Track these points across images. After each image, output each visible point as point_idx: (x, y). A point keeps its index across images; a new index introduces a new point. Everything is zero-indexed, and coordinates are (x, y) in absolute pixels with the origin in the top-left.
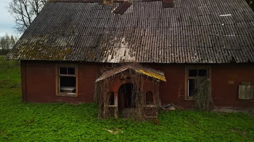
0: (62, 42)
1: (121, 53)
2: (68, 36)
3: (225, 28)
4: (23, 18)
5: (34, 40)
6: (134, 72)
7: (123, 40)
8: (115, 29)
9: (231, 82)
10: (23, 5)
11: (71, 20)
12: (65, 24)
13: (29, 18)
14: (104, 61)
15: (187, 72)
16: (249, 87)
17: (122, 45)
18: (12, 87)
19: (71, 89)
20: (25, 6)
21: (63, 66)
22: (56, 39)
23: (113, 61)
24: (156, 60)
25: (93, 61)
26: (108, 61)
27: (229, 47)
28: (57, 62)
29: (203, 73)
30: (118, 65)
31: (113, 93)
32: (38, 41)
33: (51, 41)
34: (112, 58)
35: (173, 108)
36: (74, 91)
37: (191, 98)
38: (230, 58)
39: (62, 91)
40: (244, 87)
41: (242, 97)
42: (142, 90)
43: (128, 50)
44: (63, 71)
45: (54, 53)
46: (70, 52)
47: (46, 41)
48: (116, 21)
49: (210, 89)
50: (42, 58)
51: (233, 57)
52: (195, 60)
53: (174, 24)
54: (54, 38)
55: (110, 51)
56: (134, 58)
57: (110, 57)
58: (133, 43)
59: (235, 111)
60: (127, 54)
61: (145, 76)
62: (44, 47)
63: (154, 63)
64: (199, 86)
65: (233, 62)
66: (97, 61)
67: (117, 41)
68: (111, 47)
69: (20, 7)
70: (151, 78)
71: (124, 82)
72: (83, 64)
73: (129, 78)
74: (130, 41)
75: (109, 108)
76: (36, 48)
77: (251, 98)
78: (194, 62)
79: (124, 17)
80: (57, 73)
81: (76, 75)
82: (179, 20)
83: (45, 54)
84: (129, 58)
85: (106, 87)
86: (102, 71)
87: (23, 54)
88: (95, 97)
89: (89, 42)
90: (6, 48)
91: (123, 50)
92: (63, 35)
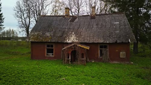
0: (48, 34)
1: (72, 39)
2: (50, 32)
3: (115, 29)
4: (22, 20)
5: (36, 33)
6: (76, 46)
7: (73, 33)
8: (70, 29)
9: (117, 51)
10: (22, 13)
11: (51, 25)
12: (49, 27)
13: (25, 20)
14: (65, 42)
15: (99, 46)
16: (124, 52)
17: (73, 35)
18: (22, 55)
19: (51, 54)
20: (23, 14)
21: (48, 44)
22: (45, 33)
23: (69, 42)
24: (86, 41)
25: (61, 42)
26: (67, 42)
27: (115, 36)
28: (46, 42)
29: (105, 47)
30: (71, 43)
31: (69, 54)
32: (38, 34)
33: (44, 34)
34: (69, 41)
35: (93, 61)
36: (53, 55)
37: (101, 57)
38: (115, 41)
39: (47, 55)
40: (122, 53)
41: (121, 56)
42: (80, 53)
43: (75, 38)
44: (48, 46)
45: (45, 39)
46: (51, 38)
47: (41, 34)
48: (71, 25)
49: (108, 53)
50: (40, 41)
51: (116, 40)
52: (102, 41)
53: (95, 26)
54: (44, 32)
55: (68, 38)
56: (77, 41)
57: (68, 40)
58: (77, 34)
59: (119, 63)
60: (75, 39)
61: (81, 47)
62: (41, 36)
63: (85, 43)
64: (104, 52)
65: (116, 42)
66: (62, 42)
67: (71, 34)
68: (68, 36)
69: (21, 15)
70: (83, 48)
71: (73, 50)
72: (57, 43)
73: (75, 48)
74: (76, 34)
75: (67, 60)
76: (37, 37)
77: (125, 57)
78: (101, 42)
79: (74, 23)
80: (46, 47)
81: (54, 48)
82: (97, 25)
83: (41, 39)
84: (75, 41)
85: (66, 51)
86: (64, 46)
87: (32, 39)
88: (61, 57)
89: (59, 34)
90: (9, 37)
91: (73, 37)
92: (48, 31)
